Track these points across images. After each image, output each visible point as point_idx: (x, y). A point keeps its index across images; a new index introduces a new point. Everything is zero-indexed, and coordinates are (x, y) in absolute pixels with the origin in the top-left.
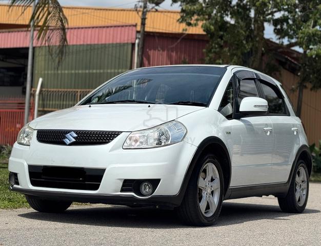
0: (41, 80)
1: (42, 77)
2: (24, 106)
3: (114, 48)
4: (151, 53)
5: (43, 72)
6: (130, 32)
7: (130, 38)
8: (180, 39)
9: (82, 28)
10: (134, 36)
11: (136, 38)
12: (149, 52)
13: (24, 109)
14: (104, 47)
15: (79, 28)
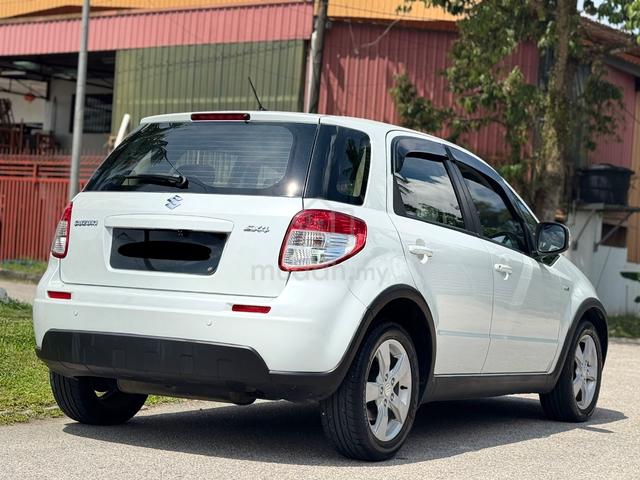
0: (127, 118)
1: (128, 113)
2: (69, 172)
3: (269, 53)
4: (345, 62)
5: (131, 103)
6: (301, 15)
7: (300, 32)
8: (388, 29)
9: (207, 10)
10: (309, 26)
11: (314, 30)
12: (342, 61)
13: (69, 177)
14: (250, 49)
15: (200, 10)
